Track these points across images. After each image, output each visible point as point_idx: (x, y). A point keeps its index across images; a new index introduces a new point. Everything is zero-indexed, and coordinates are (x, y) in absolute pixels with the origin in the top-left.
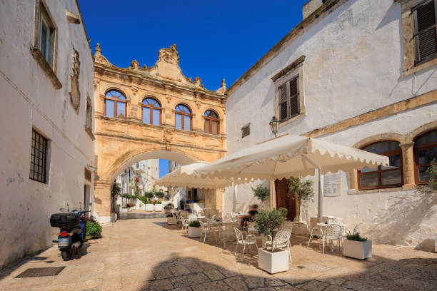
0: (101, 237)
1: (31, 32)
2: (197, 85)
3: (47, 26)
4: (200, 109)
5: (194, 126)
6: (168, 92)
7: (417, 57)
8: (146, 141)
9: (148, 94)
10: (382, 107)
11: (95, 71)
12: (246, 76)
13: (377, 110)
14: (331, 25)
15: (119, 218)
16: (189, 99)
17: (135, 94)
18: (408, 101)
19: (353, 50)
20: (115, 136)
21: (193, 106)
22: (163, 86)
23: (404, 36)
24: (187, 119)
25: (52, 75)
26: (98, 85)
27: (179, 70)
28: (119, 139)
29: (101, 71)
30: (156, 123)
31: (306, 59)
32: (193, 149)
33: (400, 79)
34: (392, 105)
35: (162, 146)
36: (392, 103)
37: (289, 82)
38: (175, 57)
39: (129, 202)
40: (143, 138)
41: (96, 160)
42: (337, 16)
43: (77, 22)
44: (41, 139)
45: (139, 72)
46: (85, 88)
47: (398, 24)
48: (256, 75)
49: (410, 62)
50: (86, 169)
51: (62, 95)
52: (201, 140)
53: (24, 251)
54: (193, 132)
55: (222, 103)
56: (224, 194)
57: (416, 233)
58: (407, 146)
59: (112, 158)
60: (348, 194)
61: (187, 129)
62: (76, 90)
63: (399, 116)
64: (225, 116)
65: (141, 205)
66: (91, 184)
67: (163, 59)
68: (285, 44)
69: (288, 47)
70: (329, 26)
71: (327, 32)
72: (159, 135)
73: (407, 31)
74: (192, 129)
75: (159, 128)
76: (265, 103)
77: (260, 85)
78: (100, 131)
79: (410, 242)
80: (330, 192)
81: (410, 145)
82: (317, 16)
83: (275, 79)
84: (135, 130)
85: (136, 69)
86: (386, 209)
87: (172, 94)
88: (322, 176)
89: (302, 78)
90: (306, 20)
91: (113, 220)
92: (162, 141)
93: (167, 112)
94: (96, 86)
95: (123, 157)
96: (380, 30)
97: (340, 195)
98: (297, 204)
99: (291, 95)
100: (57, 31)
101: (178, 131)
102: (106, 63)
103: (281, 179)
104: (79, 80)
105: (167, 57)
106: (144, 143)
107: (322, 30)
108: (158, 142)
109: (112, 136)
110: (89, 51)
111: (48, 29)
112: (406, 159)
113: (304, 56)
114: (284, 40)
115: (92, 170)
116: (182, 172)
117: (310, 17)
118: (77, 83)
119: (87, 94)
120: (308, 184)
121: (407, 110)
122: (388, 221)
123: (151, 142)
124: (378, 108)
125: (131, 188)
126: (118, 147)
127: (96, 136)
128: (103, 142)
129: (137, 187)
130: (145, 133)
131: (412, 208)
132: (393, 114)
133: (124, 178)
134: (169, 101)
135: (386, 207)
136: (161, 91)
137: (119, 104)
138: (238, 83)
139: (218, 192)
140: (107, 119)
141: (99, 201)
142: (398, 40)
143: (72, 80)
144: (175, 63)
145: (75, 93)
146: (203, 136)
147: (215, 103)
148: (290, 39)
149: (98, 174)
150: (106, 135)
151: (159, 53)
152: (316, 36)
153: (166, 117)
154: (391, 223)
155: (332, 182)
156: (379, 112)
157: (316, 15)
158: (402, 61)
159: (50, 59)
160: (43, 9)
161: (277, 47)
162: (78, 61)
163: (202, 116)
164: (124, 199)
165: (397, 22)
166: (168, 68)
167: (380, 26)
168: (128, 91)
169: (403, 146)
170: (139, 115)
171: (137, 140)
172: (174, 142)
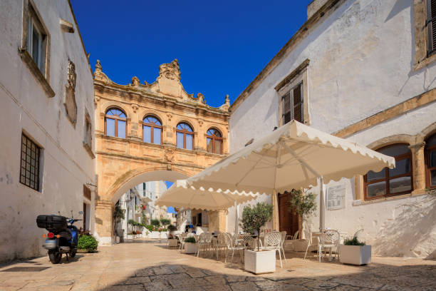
0: (97, 252)
1: (18, 33)
2: (200, 102)
3: (38, 31)
4: (202, 127)
5: (196, 144)
6: (169, 110)
7: (429, 46)
8: (147, 160)
9: (148, 112)
10: (390, 107)
11: (95, 88)
12: (250, 89)
13: (385, 111)
14: (338, 22)
15: (122, 241)
16: (190, 116)
17: (135, 112)
18: (420, 97)
19: (360, 48)
20: (115, 155)
21: (195, 123)
22: (163, 103)
23: (416, 24)
24: (189, 138)
25: (43, 81)
26: (98, 102)
27: (180, 87)
28: (120, 158)
29: (101, 88)
30: (157, 142)
31: (310, 63)
32: (195, 169)
33: (411, 74)
34: (402, 103)
35: (164, 165)
36: (402, 101)
37: (293, 90)
38: (175, 73)
39: (135, 229)
40: (143, 157)
41: (97, 179)
42: (343, 11)
43: (71, 30)
44: (33, 146)
45: (140, 89)
46: (84, 104)
47: (409, 13)
48: (260, 86)
49: (422, 54)
50: (85, 187)
51: (56, 104)
52: (204, 160)
53: (15, 253)
54: (195, 151)
55: (225, 120)
56: (227, 216)
57: (426, 243)
58: (418, 147)
59: (112, 178)
60: (353, 205)
61: (189, 148)
62: (72, 104)
63: (409, 115)
64: (229, 134)
65: (147, 234)
66: (92, 203)
67: (164, 75)
68: (289, 49)
69: (291, 52)
70: (335, 24)
71: (332, 31)
72: (160, 154)
73: (419, 18)
74: (194, 149)
75: (160, 147)
76: (269, 115)
77: (264, 96)
78: (100, 150)
79: (419, 253)
80: (334, 205)
81: (421, 146)
82: (322, 15)
83: (278, 89)
84: (135, 150)
85: (137, 87)
86: (394, 219)
87: (174, 112)
88: (324, 185)
89: (306, 84)
90: (310, 19)
91: (115, 242)
92: (163, 161)
93: (168, 130)
94: (96, 104)
95: (124, 176)
96: (390, 21)
97: (344, 208)
98: (300, 220)
99: (295, 104)
100: (50, 37)
101: (180, 150)
102: (106, 80)
103: (282, 193)
104: (75, 93)
105: (168, 73)
106: (145, 162)
107: (327, 30)
108: (158, 162)
109: (112, 155)
110: (87, 67)
111: (40, 36)
112: (416, 162)
113: (308, 60)
114: (287, 45)
115: (92, 188)
116: (178, 186)
117: (315, 15)
118: (74, 96)
119: (86, 109)
120: (310, 196)
121: (419, 107)
122: (395, 232)
123: (151, 161)
124: (387, 108)
125: (137, 216)
126: (118, 167)
127: (96, 156)
128: (104, 162)
129: (144, 216)
130: (146, 152)
131: (422, 216)
132: (402, 114)
133: (129, 204)
134: (171, 119)
135: (394, 216)
136: (162, 108)
137: (120, 123)
138: (242, 97)
139: (221, 214)
140: (108, 137)
141: (99, 221)
142: (409, 30)
143: (67, 91)
144: (176, 79)
145: (71, 105)
146: (205, 155)
147: (218, 121)
148: (294, 43)
149: (99, 194)
150: (107, 154)
151: (159, 69)
152: (321, 37)
153: (167, 136)
154: (399, 233)
155: (336, 194)
156: (387, 112)
157: (321, 13)
158: (414, 53)
159: (43, 66)
160: (32, 11)
161: (281, 54)
162: (74, 72)
163: (205, 135)
164: (130, 226)
165: (408, 10)
166: (169, 84)
167: (390, 17)
168: (128, 109)
169: (412, 147)
170: (139, 134)
171: (138, 159)
172: (176, 161)
